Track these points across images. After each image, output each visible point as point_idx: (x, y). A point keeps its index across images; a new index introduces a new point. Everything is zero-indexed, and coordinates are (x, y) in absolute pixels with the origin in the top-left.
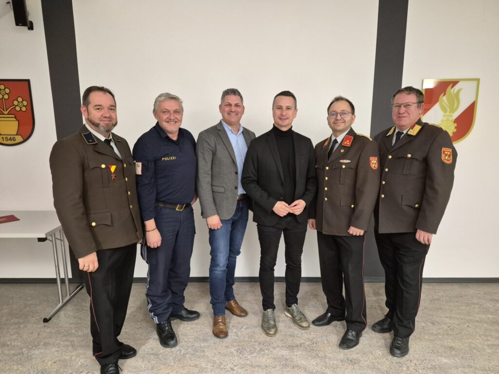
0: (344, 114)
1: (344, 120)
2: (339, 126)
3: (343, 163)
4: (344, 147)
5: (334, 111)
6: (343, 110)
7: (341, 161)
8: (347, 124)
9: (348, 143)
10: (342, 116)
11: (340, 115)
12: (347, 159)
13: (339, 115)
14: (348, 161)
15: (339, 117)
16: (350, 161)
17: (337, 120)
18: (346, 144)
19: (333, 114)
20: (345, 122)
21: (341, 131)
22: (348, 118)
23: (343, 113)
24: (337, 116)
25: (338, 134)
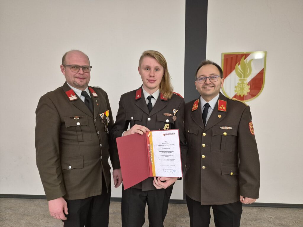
0: (214, 77)
1: (214, 84)
2: (208, 90)
3: (224, 129)
4: (221, 112)
5: (202, 75)
6: (213, 74)
7: (222, 128)
8: (217, 88)
9: (224, 108)
10: (212, 81)
11: (210, 80)
12: (228, 126)
13: (208, 79)
14: (230, 128)
15: (208, 82)
16: (231, 128)
17: (207, 84)
18: (222, 109)
19: (202, 79)
20: (215, 86)
21: (212, 96)
22: (217, 81)
23: (212, 77)
24: (206, 80)
25: (209, 98)
